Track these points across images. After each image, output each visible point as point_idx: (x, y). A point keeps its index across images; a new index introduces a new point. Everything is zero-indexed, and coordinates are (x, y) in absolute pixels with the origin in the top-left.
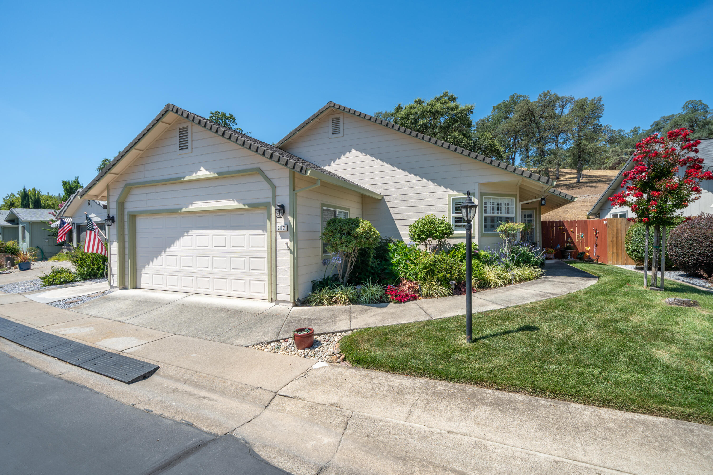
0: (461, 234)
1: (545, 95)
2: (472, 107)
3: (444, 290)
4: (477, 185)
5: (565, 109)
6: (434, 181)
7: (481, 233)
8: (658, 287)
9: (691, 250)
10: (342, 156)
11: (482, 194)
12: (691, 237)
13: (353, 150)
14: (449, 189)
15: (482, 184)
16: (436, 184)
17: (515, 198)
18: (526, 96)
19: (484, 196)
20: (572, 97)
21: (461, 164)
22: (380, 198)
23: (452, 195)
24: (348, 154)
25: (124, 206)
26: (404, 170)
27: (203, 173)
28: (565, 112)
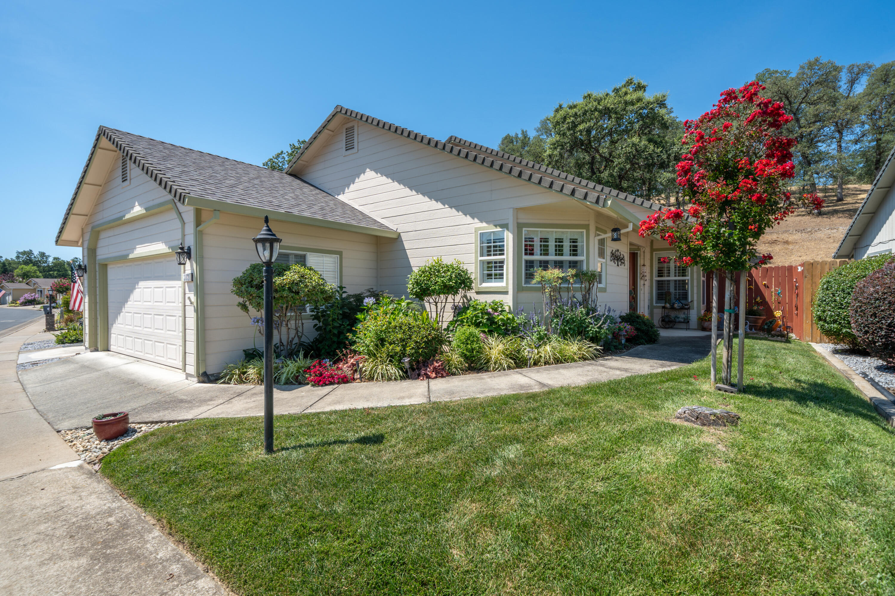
0: (491, 287)
1: (811, 66)
2: (664, 96)
3: (393, 370)
4: (511, 211)
5: (855, 85)
6: (458, 208)
7: (518, 285)
8: (733, 385)
9: (877, 320)
10: (357, 180)
11: (520, 226)
12: (878, 293)
13: (368, 170)
14: (476, 220)
15: (518, 210)
16: (460, 213)
17: (585, 231)
18: (785, 71)
19: (524, 229)
20: (870, 64)
21: (491, 180)
22: (394, 236)
23: (480, 228)
24: (362, 176)
25: (95, 253)
26: (424, 194)
27: (138, 210)
28: (856, 89)
